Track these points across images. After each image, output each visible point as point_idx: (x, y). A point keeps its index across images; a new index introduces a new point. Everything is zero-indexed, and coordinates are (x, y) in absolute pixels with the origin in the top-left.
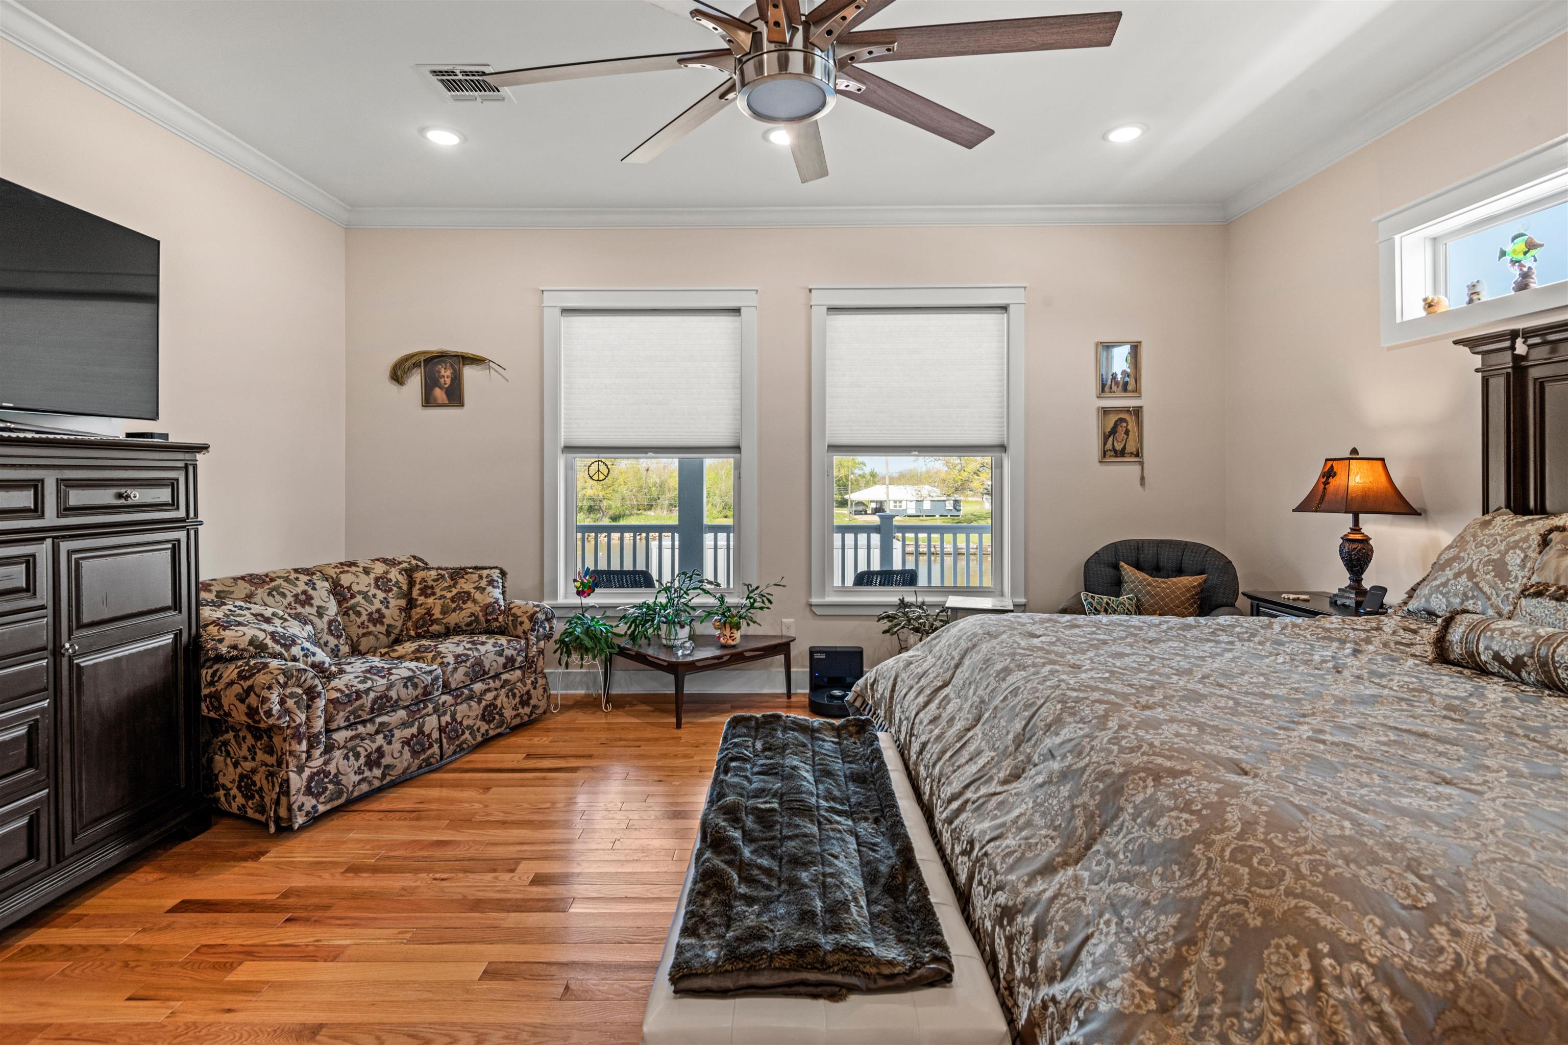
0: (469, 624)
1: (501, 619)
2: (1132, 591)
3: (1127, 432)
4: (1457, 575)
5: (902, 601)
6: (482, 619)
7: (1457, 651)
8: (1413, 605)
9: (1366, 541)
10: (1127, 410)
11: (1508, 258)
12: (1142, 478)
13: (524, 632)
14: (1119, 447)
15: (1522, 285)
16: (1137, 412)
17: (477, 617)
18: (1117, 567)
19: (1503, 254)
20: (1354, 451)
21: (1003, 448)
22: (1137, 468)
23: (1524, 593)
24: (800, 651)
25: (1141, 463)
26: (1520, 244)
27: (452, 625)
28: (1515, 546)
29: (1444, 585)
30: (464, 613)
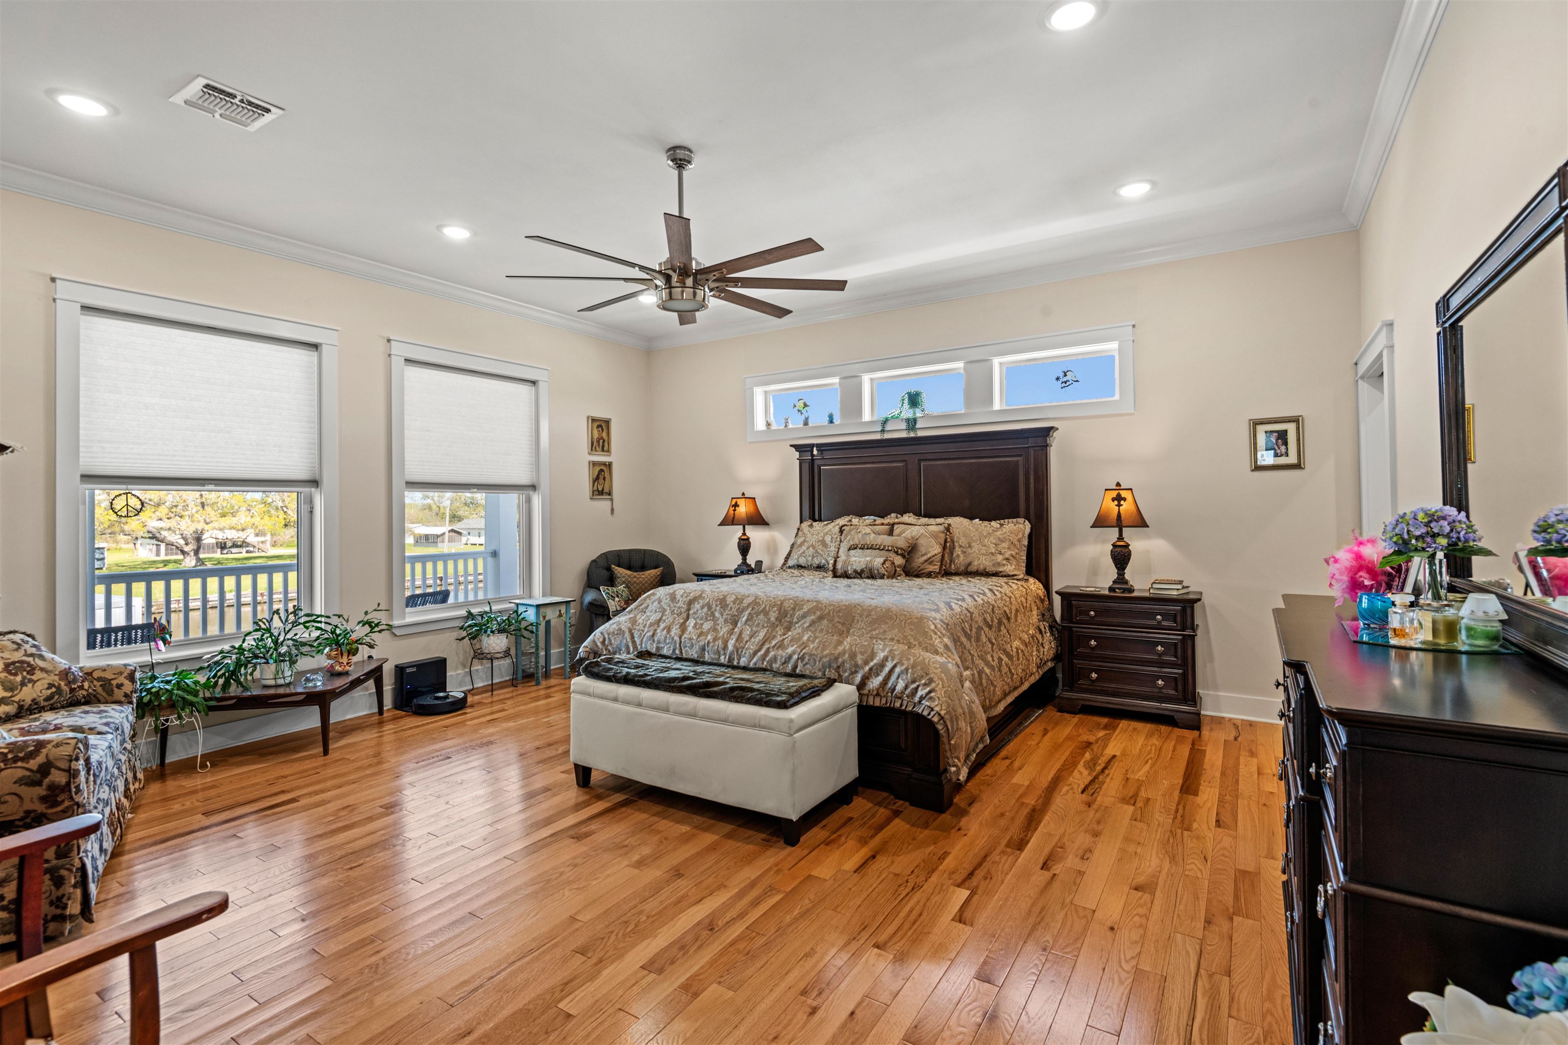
0: (47, 699)
1: (86, 685)
2: (624, 582)
3: (604, 479)
4: (808, 548)
5: (470, 613)
6: (65, 688)
7: (840, 572)
8: (791, 562)
9: (748, 539)
10: (604, 464)
11: (796, 409)
12: (612, 510)
13: (126, 695)
14: (600, 489)
15: (806, 424)
16: (609, 465)
17: (59, 688)
18: (609, 569)
19: (795, 406)
20: (743, 494)
21: (533, 487)
22: (609, 503)
23: (849, 549)
24: (388, 670)
25: (612, 500)
26: (801, 404)
27: (28, 701)
28: (827, 534)
29: (804, 552)
30: (39, 686)
